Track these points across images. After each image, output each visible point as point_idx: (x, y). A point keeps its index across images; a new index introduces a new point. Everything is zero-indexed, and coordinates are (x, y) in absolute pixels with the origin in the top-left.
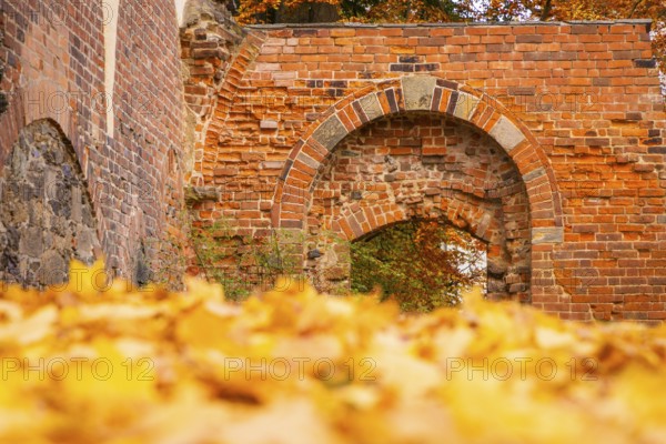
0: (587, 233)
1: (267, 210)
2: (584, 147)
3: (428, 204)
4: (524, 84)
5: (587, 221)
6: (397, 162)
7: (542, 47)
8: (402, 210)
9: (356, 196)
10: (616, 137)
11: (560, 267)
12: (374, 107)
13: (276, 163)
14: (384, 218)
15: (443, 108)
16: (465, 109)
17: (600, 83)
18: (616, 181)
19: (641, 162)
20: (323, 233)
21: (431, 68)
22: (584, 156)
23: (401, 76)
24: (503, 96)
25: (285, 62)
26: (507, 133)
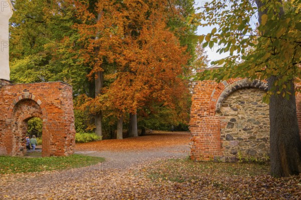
0: (51, 120)
1: (6, 116)
2: (50, 104)
3: (34, 114)
4: (42, 93)
5: (51, 117)
6: (29, 107)
7: (45, 87)
8: (30, 115)
9: (23, 113)
10: (55, 102)
11: (47, 126)
12: (21, 98)
13: (7, 108)
14: (27, 117)
15: (30, 98)
16: (33, 98)
17: (53, 93)
18: (56, 110)
19: (59, 107)
20: (19, 119)
21: (28, 91)
22: (51, 106)
23: (24, 92)
24: (38, 95)
25: (9, 91)
26: (39, 102)
